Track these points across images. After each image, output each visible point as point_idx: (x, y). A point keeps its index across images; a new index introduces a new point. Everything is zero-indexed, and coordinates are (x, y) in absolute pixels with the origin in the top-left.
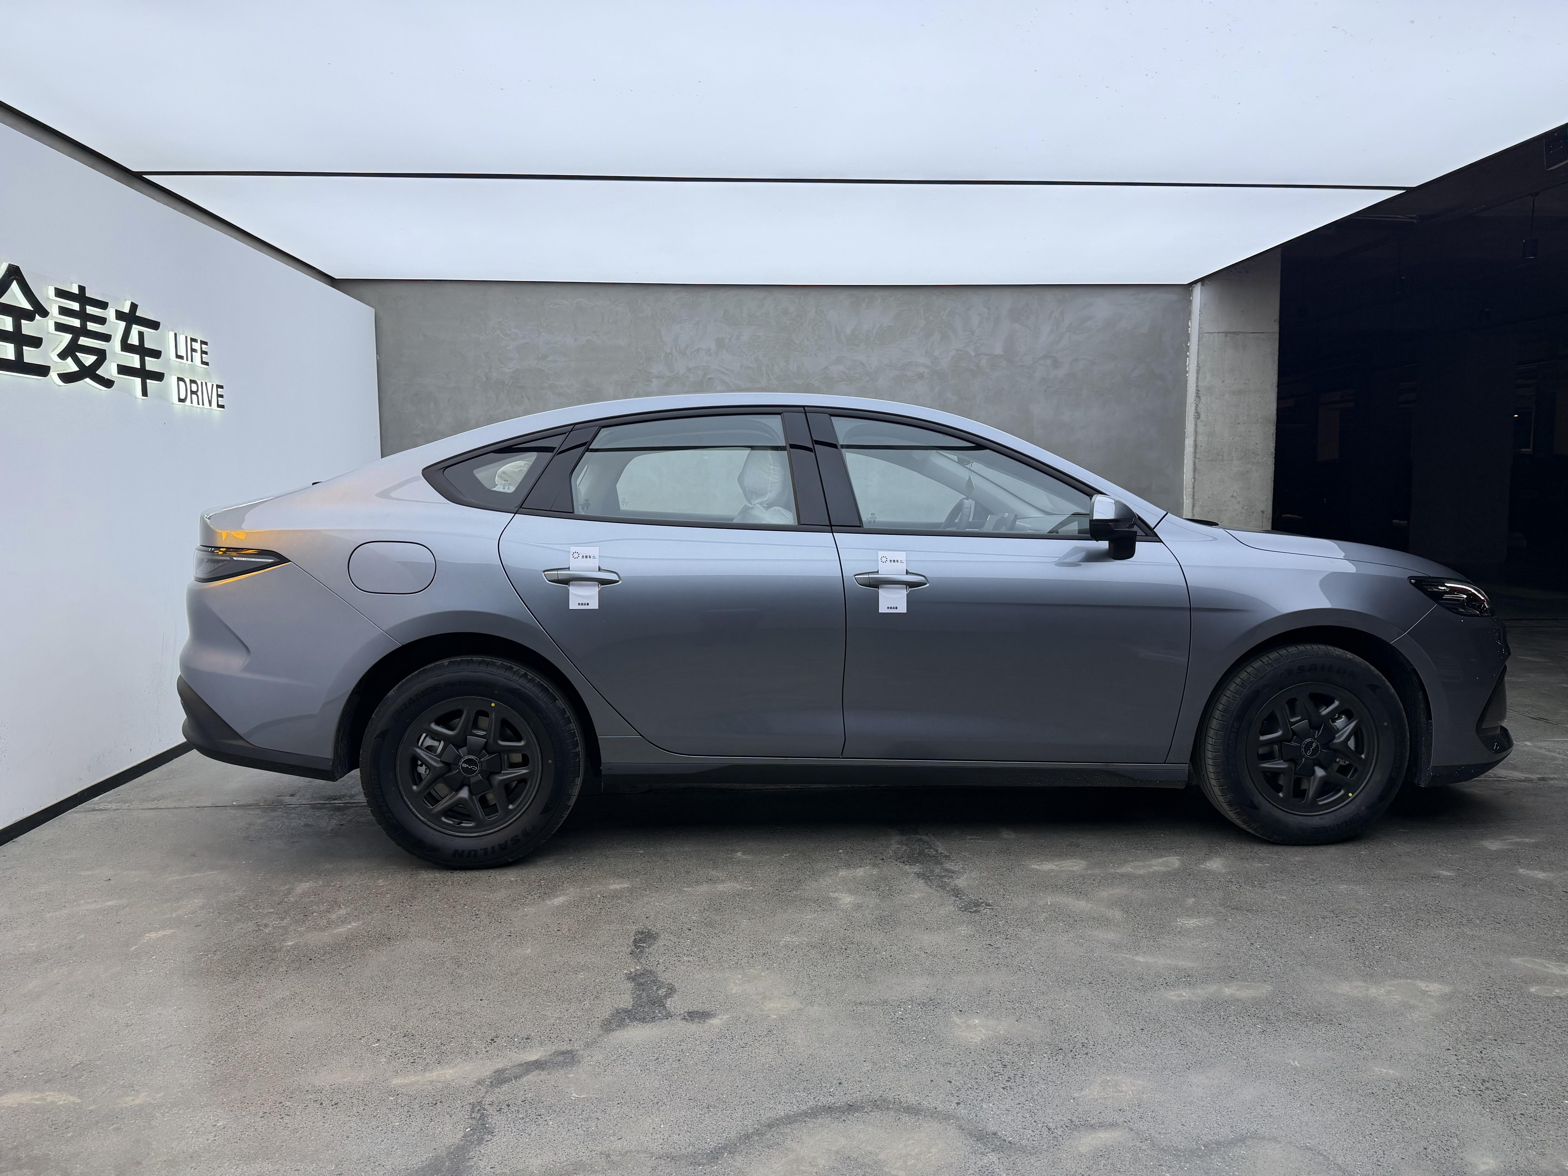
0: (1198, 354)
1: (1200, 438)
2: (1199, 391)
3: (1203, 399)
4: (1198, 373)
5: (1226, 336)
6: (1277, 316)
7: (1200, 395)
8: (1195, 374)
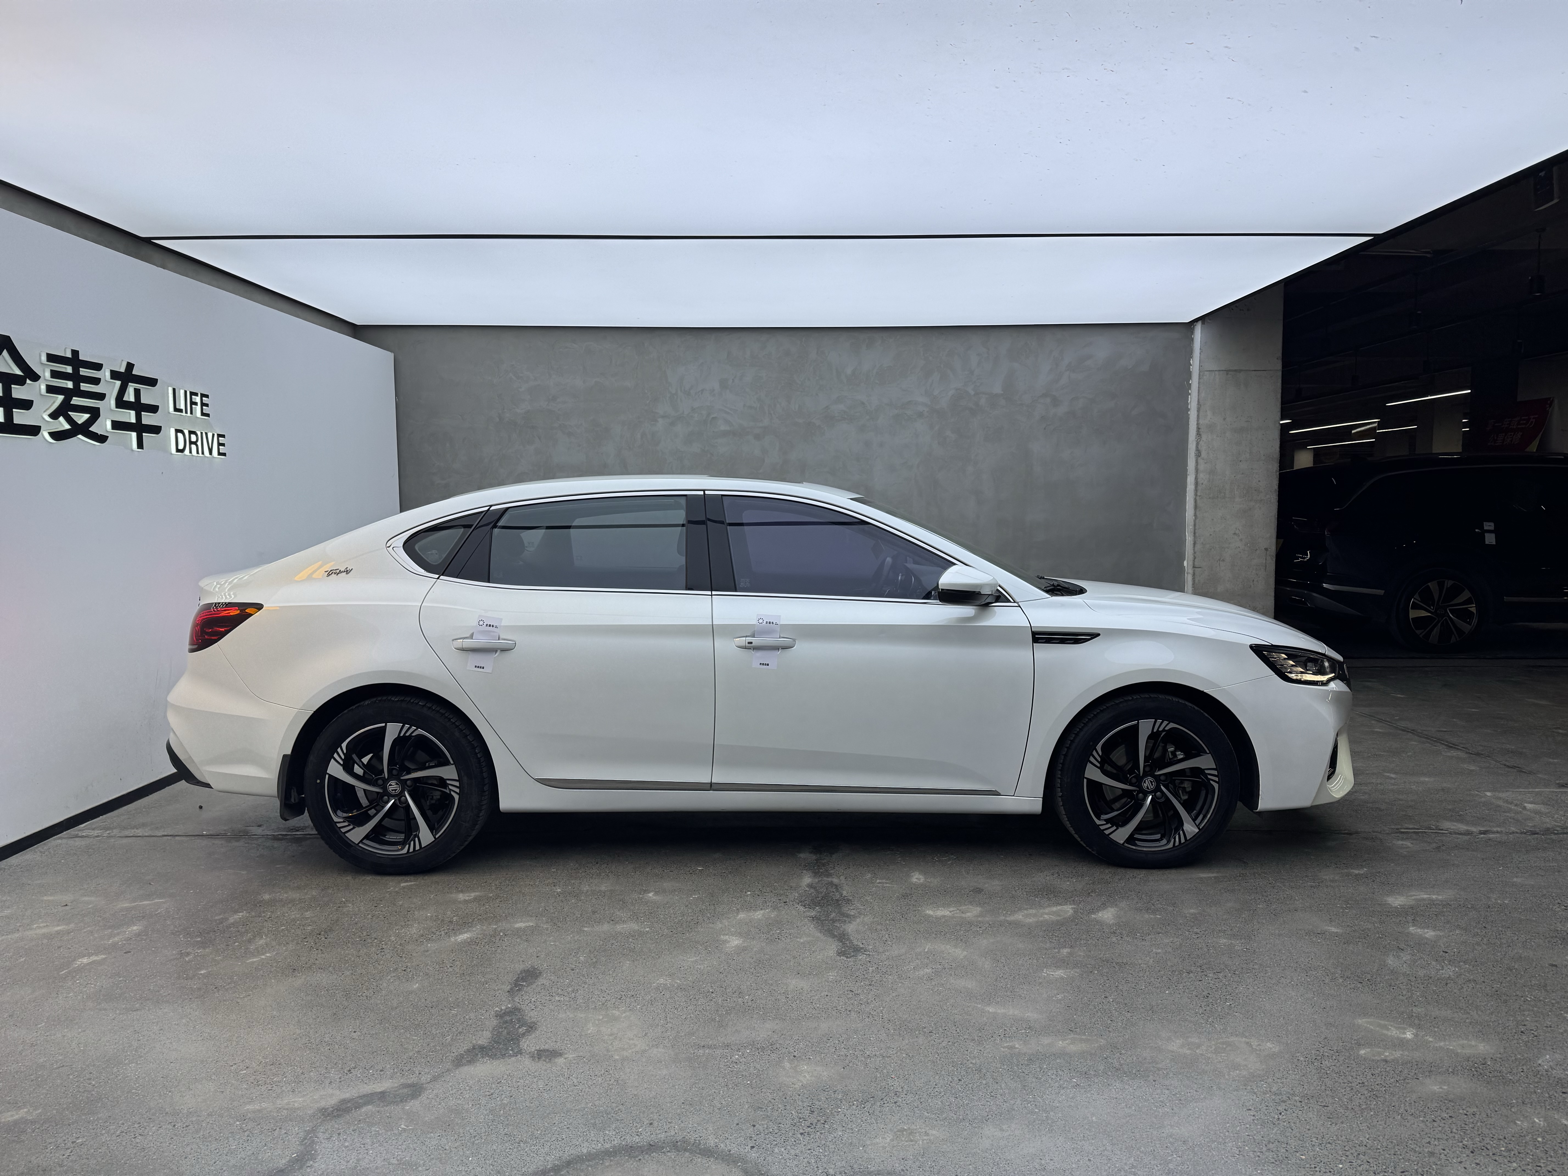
0: (1199, 392)
1: (1201, 476)
2: (1199, 428)
3: (1204, 437)
4: (1198, 411)
5: (1227, 374)
6: (1280, 354)
7: (1201, 433)
8: (1196, 412)
